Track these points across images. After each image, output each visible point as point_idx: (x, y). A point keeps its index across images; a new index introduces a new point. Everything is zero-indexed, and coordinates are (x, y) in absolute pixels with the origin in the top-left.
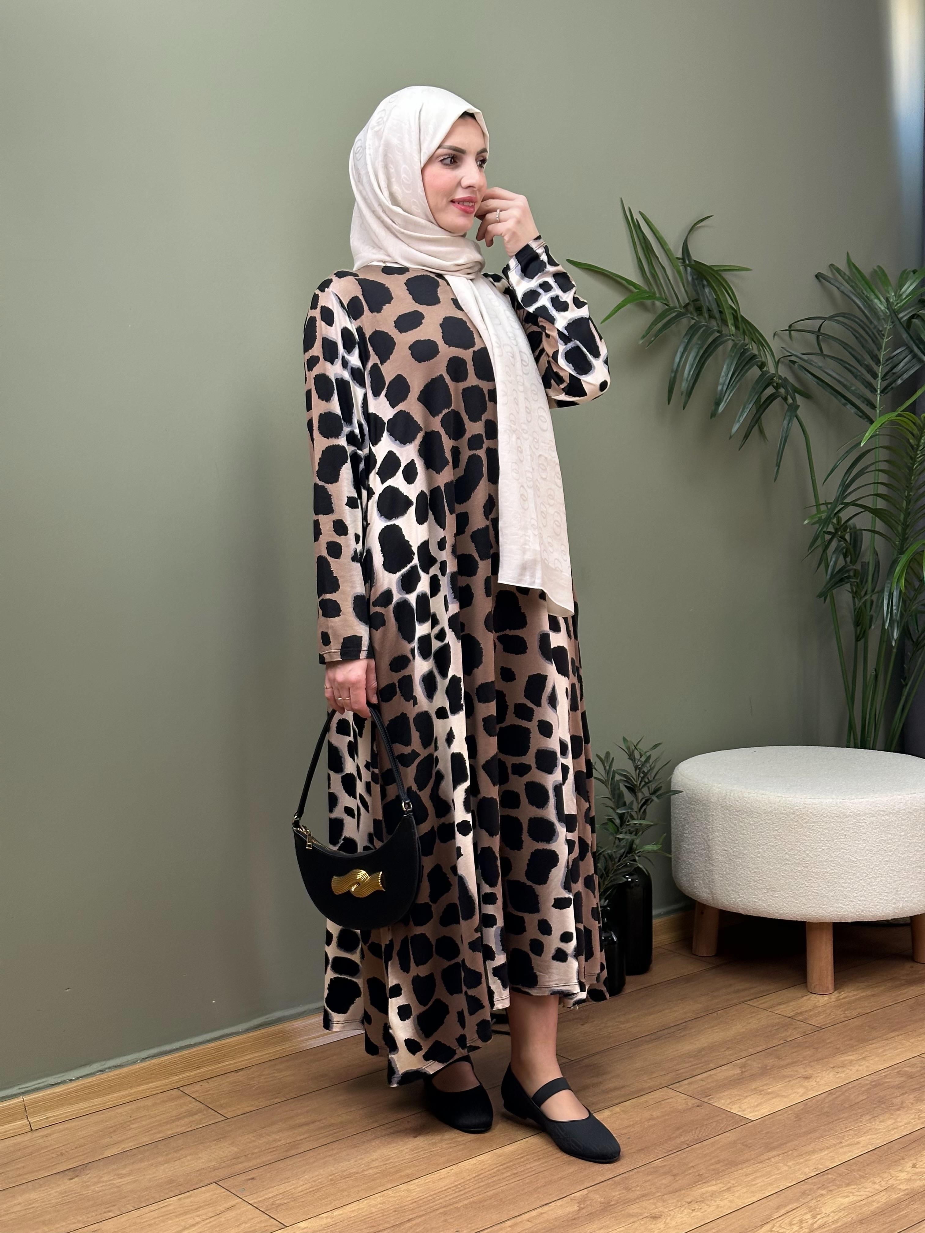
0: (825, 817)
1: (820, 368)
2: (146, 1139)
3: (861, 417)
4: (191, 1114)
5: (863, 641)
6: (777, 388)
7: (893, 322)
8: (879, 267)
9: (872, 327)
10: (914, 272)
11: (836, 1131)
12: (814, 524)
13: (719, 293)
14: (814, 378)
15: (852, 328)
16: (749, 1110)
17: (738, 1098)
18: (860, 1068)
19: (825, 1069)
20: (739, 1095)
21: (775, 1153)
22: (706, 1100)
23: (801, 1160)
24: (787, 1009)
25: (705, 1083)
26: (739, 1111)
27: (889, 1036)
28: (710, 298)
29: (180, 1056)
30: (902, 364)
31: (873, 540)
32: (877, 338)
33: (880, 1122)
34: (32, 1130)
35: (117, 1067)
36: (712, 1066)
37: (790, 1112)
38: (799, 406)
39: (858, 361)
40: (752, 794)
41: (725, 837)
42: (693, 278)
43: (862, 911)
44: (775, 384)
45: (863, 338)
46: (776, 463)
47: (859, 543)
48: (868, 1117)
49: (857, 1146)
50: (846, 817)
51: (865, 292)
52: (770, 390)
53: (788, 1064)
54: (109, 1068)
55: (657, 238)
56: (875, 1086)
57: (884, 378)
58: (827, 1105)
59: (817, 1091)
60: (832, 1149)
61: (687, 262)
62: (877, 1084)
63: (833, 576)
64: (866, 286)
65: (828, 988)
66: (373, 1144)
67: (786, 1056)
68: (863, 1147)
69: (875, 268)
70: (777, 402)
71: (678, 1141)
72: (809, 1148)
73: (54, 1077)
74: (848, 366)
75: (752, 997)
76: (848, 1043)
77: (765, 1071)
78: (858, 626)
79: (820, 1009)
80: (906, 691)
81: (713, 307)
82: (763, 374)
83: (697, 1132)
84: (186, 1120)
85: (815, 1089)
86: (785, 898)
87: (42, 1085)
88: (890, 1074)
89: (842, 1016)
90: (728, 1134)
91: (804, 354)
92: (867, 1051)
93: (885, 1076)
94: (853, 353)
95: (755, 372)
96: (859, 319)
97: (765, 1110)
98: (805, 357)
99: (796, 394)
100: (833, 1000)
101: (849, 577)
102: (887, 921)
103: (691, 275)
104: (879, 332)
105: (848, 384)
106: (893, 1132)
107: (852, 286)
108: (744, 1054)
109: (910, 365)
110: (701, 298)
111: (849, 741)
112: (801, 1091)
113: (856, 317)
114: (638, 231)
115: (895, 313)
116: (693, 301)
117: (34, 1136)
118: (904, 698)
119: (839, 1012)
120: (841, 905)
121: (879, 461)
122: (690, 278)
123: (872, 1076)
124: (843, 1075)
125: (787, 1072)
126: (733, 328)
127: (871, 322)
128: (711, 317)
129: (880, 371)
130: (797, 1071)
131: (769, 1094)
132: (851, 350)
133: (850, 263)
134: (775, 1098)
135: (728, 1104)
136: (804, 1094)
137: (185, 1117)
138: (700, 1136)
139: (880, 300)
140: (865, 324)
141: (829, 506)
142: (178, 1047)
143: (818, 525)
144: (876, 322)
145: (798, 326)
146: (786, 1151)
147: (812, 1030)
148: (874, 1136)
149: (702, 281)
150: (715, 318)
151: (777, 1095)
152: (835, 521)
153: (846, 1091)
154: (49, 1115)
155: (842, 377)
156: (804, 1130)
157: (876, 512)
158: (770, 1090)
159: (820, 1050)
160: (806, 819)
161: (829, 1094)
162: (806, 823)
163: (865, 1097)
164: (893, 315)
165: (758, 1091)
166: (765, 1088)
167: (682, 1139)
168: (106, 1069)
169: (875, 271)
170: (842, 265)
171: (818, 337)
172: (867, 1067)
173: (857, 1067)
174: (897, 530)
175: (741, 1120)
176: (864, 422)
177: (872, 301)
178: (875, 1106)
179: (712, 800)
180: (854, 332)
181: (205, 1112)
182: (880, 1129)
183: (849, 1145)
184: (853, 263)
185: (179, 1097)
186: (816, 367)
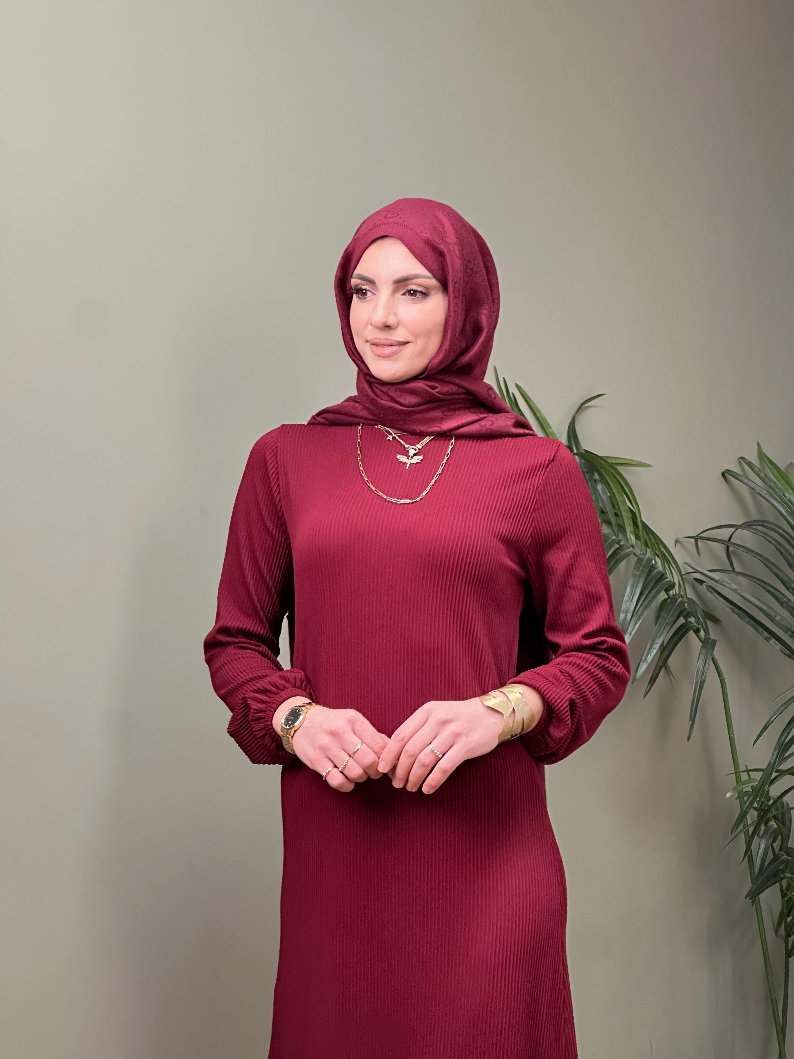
1: (735, 590)
13: (613, 491)
14: (727, 604)
15: (774, 541)
28: (604, 498)
38: (715, 642)
44: (686, 613)
46: (689, 716)
51: (787, 495)
52: (680, 621)
55: (537, 418)
63: (760, 875)
64: (787, 486)
70: (688, 636)
74: (772, 590)
81: (608, 509)
91: (711, 571)
94: (779, 573)
96: (781, 528)
98: (715, 575)
105: (773, 614)
107: (770, 487)
113: (777, 525)
126: (633, 538)
132: (773, 568)
133: (762, 455)
145: (706, 535)
149: (594, 474)
150: (610, 524)
169: (792, 464)
170: (753, 457)
171: (728, 548)
180: (778, 547)
184: (766, 457)
186: (731, 589)
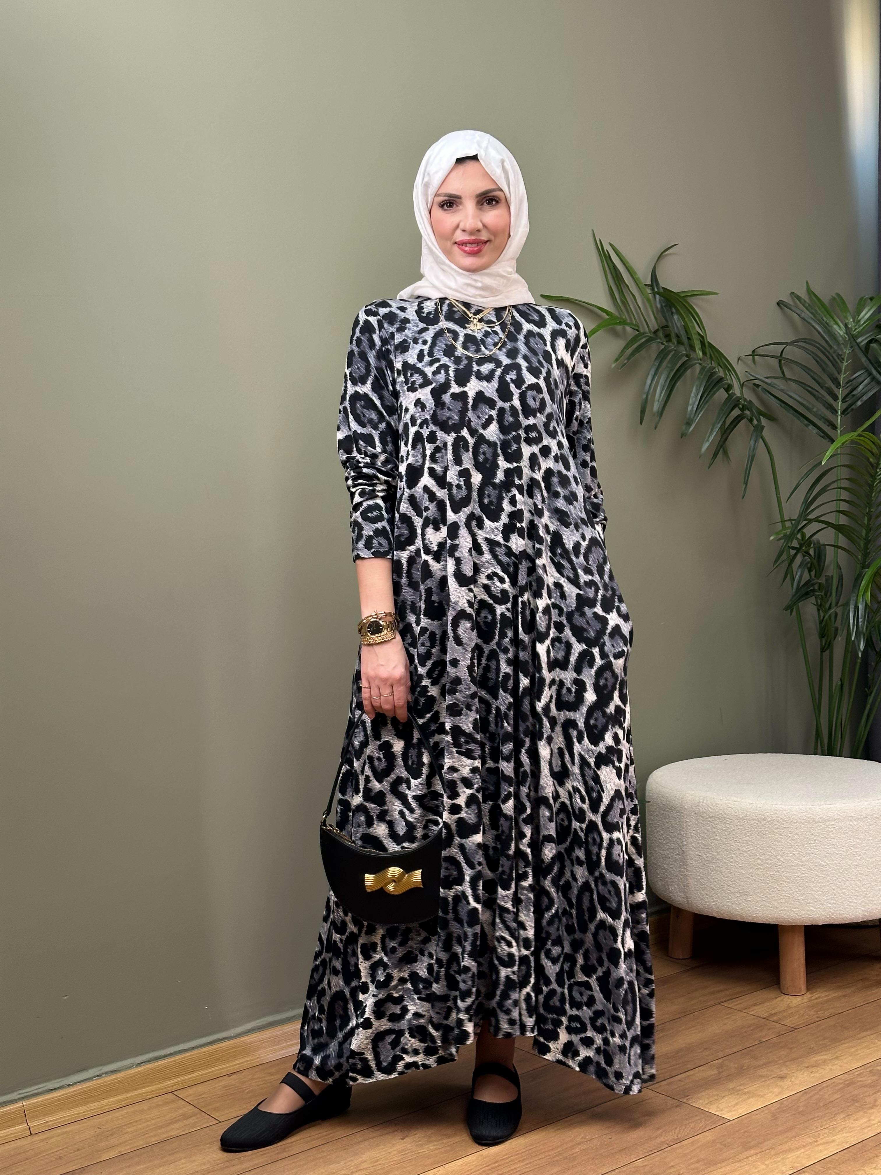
0: (795, 823)
1: (782, 391)
2: (141, 1143)
3: (823, 437)
4: (185, 1117)
5: (828, 652)
6: (742, 410)
7: (852, 347)
8: (838, 294)
9: (831, 351)
10: (871, 299)
11: (812, 1130)
12: (780, 539)
13: (686, 320)
14: (777, 401)
15: (812, 352)
16: (726, 1110)
17: (716, 1097)
18: (834, 1067)
19: (799, 1068)
20: (717, 1095)
21: (752, 1152)
22: (684, 1100)
23: (779, 1159)
24: (761, 1010)
25: (683, 1084)
26: (717, 1111)
27: (860, 1036)
28: (679, 325)
29: (174, 1061)
30: (861, 387)
31: (836, 554)
32: (837, 362)
33: (854, 1120)
34: (31, 1134)
35: (113, 1072)
36: (690, 1066)
37: (766, 1112)
38: (763, 427)
39: (819, 384)
40: (725, 801)
41: (699, 843)
42: (661, 305)
43: (833, 914)
44: (741, 406)
45: (824, 362)
46: (743, 480)
47: (823, 558)
48: (842, 1116)
49: (833, 1144)
50: (816, 823)
51: (825, 319)
52: (736, 412)
53: (763, 1065)
54: (106, 1073)
55: (627, 268)
56: (849, 1085)
57: (844, 400)
58: (803, 1103)
59: (792, 1090)
60: (807, 1148)
61: (656, 290)
62: (851, 1083)
63: (798, 589)
64: (826, 313)
65: (800, 988)
66: (362, 1146)
67: (761, 1056)
68: (838, 1145)
69: (834, 295)
70: (743, 423)
71: (659, 1140)
72: (785, 1147)
73: (52, 1082)
74: (809, 389)
75: (728, 998)
76: (821, 1043)
77: (741, 1072)
78: (823, 637)
79: (793, 1010)
80: (870, 700)
81: (682, 333)
82: (730, 396)
83: (677, 1132)
84: (180, 1123)
85: (790, 1088)
86: (758, 902)
87: (40, 1090)
88: (863, 1072)
89: (815, 1016)
90: (707, 1134)
91: (767, 378)
92: (839, 1051)
93: (858, 1075)
94: (815, 377)
95: (721, 395)
96: (819, 344)
97: (743, 1110)
98: (769, 381)
99: (761, 417)
100: (805, 1001)
101: (814, 591)
102: (857, 923)
103: (660, 302)
104: (839, 356)
105: (810, 406)
106: (866, 1130)
107: (812, 313)
108: (721, 1054)
109: (869, 387)
110: (670, 324)
111: (816, 749)
112: (777, 1090)
113: (816, 342)
114: (609, 262)
115: (854, 338)
116: (662, 328)
117: (33, 1140)
118: (868, 707)
119: (812, 1013)
120: (812, 908)
121: (841, 479)
122: (659, 306)
123: (845, 1075)
124: (817, 1075)
125: (763, 1072)
126: (701, 353)
127: (831, 347)
128: (680, 342)
129: (840, 393)
130: (772, 1071)
131: (745, 1094)
132: (812, 374)
133: (809, 292)
134: (752, 1097)
135: (706, 1104)
136: (780, 1093)
137: (179, 1120)
138: (679, 1136)
139: (839, 326)
140: (825, 349)
141: (793, 522)
142: (172, 1052)
143: (783, 541)
144: (835, 347)
145: (761, 351)
146: (763, 1149)
147: (786, 1030)
148: (848, 1134)
149: (670, 308)
150: (683, 344)
151: (752, 1095)
152: (799, 536)
153: (820, 1090)
154: (47, 1119)
155: (804, 399)
156: (780, 1129)
157: (839, 528)
158: (746, 1090)
159: (795, 1050)
160: (776, 825)
161: (806, 1093)
162: (778, 828)
163: (839, 1096)
164: (852, 340)
165: (734, 1091)
166: (742, 1088)
167: (662, 1139)
168: (103, 1074)
169: (834, 298)
170: (802, 293)
171: (780, 361)
172: (841, 1066)
173: (830, 1067)
174: (860, 546)
175: (719, 1120)
176: (826, 442)
177: (831, 327)
178: (849, 1104)
179: (686, 807)
180: (815, 357)
181: (198, 1116)
182: (854, 1127)
183: (824, 1143)
184: (812, 292)
185: (173, 1101)
186: (779, 390)
